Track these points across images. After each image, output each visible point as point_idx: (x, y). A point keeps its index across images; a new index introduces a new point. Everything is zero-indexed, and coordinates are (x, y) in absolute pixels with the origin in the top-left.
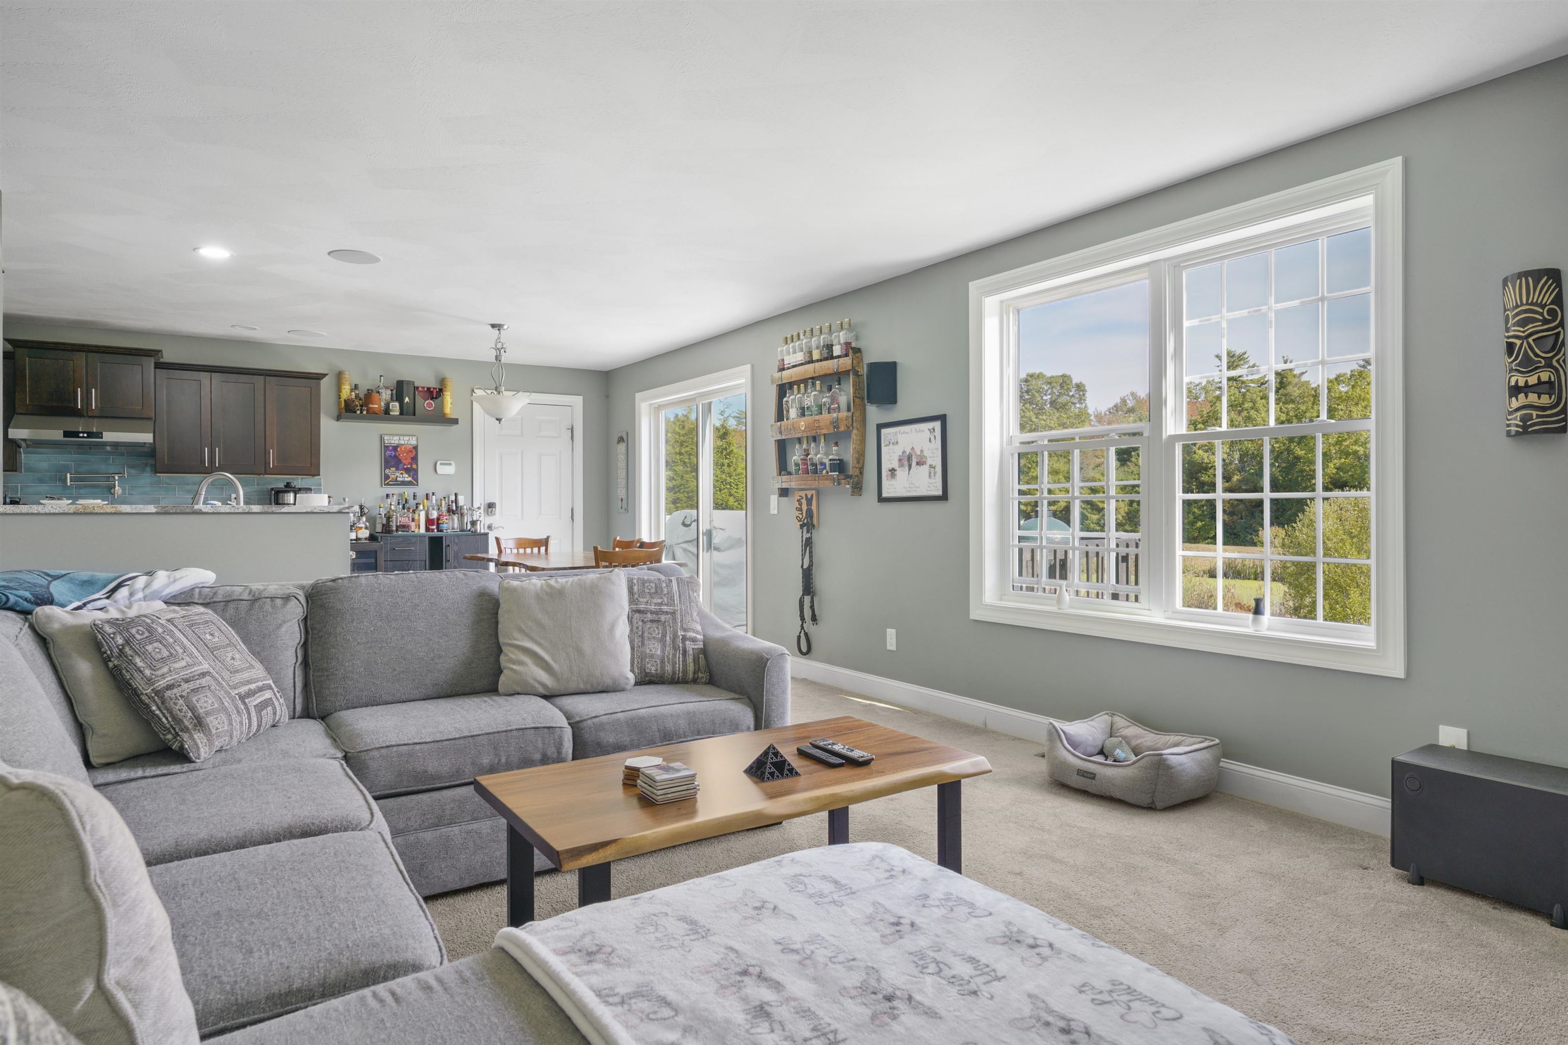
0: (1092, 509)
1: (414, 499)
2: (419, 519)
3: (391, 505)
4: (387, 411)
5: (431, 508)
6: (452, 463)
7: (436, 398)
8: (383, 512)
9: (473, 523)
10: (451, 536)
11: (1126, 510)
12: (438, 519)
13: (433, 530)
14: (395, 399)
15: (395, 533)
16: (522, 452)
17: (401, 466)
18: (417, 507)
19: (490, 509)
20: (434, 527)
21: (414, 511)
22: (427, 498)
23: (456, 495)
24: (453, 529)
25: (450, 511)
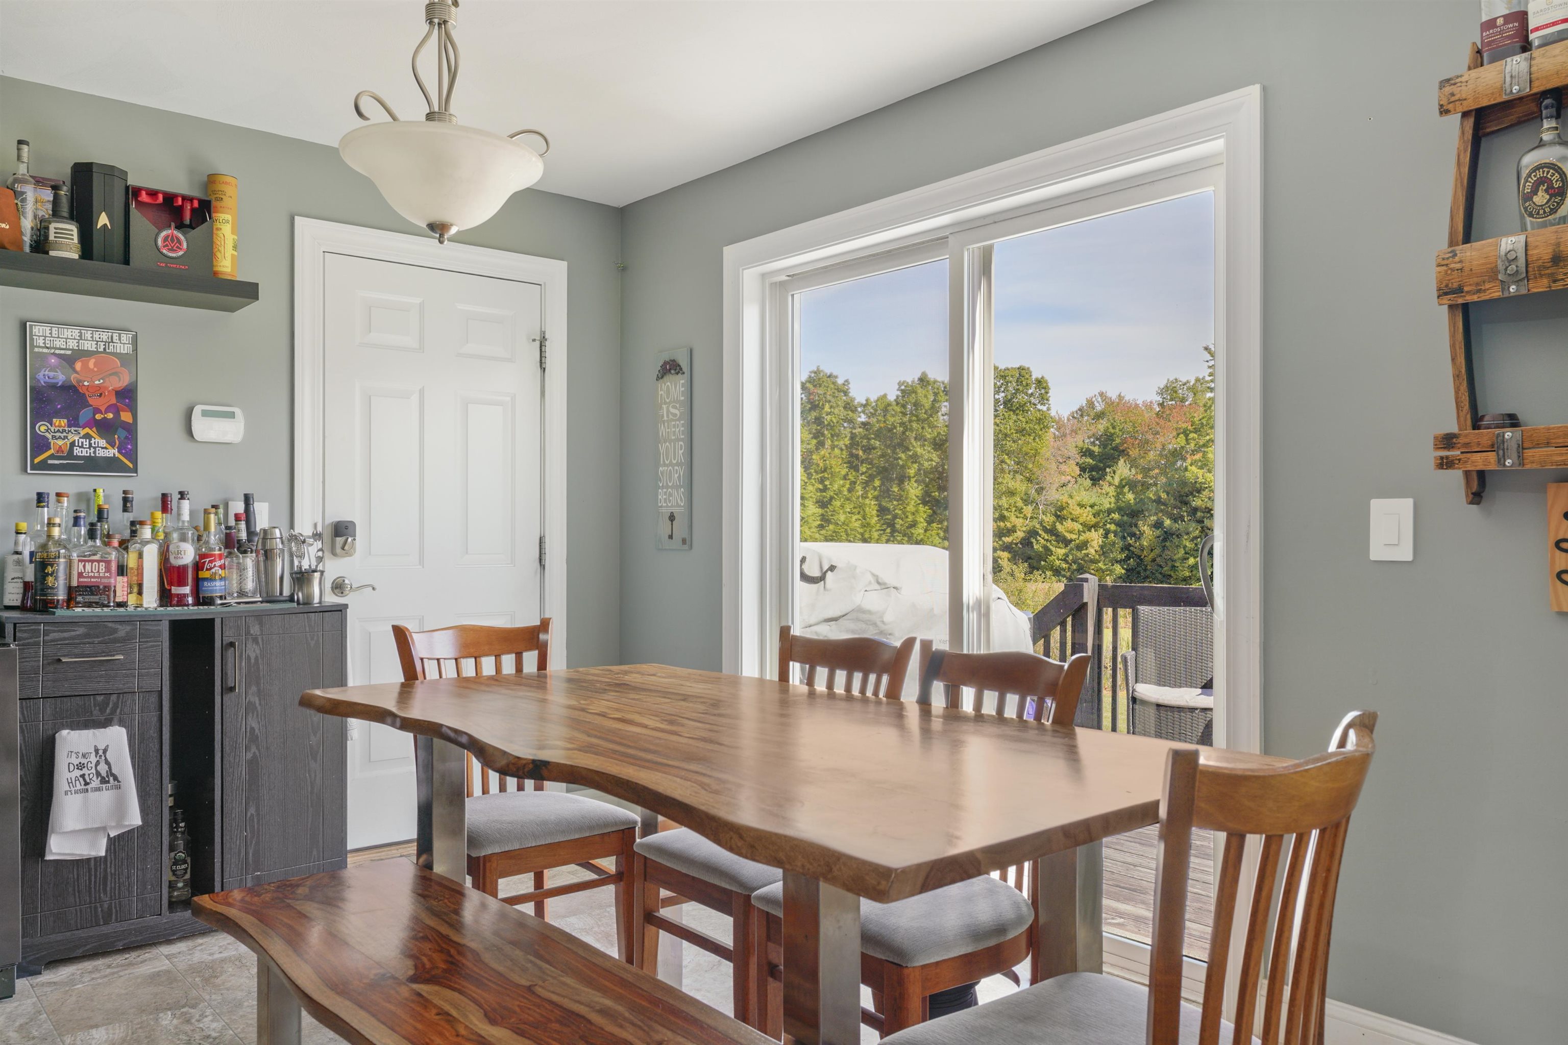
0: (1058, 542)
1: (125, 509)
2: (140, 569)
3: (50, 524)
4: (41, 244)
5: (175, 536)
6: (237, 411)
7: (192, 227)
8: (27, 546)
9: (301, 578)
10: (238, 616)
11: (1100, 543)
12: (198, 566)
13: (181, 601)
14: (65, 210)
15: (61, 613)
16: (422, 392)
17: (85, 415)
18: (134, 533)
19: (340, 540)
20: (187, 590)
21: (124, 545)
22: (165, 508)
23: (248, 499)
24: (242, 593)
25: (230, 542)
